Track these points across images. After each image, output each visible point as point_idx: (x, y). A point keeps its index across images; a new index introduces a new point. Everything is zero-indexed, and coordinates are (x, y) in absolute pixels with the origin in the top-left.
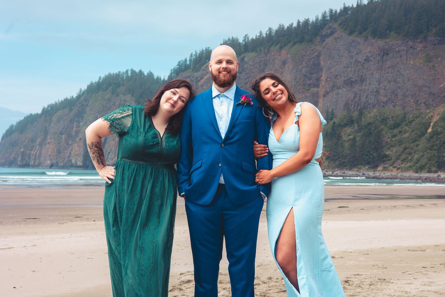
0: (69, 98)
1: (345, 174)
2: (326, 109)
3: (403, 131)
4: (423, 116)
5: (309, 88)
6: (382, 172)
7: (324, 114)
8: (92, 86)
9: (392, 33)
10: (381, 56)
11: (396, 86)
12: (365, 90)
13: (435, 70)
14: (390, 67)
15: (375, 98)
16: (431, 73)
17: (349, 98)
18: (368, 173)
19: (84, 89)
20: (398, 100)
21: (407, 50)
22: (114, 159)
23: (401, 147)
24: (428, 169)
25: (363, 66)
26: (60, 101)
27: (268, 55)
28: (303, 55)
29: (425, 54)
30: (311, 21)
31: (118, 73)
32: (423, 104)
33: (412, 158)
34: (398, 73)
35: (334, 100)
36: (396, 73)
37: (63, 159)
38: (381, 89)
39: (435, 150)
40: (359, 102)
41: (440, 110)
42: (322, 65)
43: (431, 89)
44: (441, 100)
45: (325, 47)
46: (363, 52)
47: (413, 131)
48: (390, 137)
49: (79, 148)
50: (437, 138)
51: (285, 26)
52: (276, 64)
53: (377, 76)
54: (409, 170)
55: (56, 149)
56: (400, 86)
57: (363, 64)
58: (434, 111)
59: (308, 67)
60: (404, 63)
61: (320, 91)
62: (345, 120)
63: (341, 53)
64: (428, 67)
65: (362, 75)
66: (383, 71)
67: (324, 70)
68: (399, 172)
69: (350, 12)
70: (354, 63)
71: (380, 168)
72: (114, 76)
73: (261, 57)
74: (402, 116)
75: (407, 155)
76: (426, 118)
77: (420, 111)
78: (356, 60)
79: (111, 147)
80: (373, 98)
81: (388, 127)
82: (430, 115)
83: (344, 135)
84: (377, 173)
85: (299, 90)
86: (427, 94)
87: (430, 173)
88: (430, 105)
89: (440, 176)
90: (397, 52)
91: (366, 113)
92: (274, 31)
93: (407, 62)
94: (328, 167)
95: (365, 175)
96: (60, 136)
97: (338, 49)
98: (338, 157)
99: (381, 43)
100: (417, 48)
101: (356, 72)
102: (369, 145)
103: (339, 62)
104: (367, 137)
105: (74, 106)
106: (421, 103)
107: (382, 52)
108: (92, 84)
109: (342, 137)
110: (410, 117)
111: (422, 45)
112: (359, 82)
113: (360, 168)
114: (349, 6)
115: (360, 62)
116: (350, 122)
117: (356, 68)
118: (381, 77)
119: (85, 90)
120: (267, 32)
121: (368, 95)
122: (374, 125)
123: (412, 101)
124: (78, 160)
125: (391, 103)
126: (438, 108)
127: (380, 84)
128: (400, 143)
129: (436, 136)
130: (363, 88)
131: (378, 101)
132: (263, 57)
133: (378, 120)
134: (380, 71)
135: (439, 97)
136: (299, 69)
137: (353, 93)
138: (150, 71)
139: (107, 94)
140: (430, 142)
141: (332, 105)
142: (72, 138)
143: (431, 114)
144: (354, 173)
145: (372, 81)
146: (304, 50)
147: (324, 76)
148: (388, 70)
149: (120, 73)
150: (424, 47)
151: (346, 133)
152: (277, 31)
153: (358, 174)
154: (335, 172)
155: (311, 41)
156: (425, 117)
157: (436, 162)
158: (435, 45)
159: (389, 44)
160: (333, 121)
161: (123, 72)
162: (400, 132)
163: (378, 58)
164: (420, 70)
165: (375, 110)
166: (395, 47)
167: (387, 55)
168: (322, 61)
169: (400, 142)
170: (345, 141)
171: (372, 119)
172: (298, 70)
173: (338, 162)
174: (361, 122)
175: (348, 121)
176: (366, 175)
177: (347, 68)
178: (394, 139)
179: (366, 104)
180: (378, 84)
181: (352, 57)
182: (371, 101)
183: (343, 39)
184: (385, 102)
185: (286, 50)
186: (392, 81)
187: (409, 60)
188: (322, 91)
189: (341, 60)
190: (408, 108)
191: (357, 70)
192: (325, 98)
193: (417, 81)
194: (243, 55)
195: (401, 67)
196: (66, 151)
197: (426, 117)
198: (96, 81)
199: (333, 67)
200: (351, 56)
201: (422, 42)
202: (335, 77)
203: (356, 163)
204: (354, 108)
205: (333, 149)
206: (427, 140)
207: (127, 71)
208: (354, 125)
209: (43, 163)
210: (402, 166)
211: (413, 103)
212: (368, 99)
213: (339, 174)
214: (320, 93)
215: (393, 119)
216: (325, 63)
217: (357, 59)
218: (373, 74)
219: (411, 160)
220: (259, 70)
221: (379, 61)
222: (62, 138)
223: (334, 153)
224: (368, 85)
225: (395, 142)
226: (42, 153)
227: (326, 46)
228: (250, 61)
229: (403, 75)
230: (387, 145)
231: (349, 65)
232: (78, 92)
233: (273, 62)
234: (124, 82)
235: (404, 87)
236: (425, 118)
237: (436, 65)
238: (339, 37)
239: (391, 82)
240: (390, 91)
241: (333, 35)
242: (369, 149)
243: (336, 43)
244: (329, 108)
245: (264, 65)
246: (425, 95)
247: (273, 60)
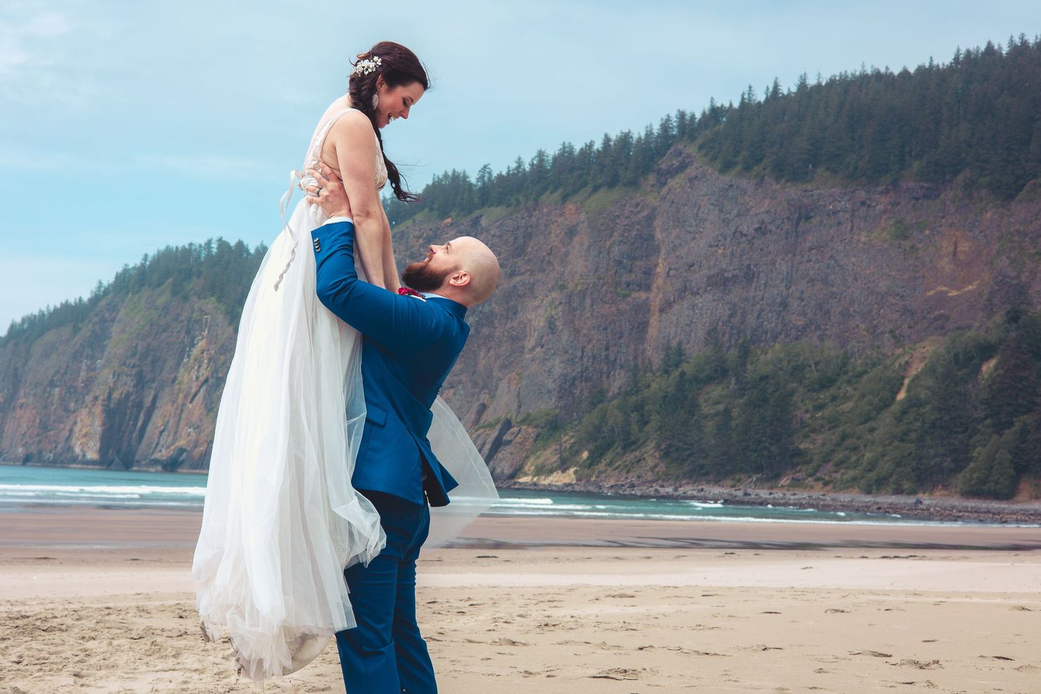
0: (72, 301)
1: (703, 493)
2: (664, 341)
3: (842, 395)
4: (888, 362)
5: (628, 292)
6: (788, 490)
7: (660, 352)
8: (127, 276)
9: (820, 170)
10: (794, 222)
11: (825, 292)
12: (757, 299)
13: (917, 258)
14: (813, 249)
15: (778, 318)
16: (907, 264)
17: (718, 318)
18: (757, 491)
19: (108, 281)
20: (829, 324)
21: (853, 210)
22: (172, 448)
23: (834, 433)
24: (894, 486)
25: (753, 244)
26: (52, 308)
27: (534, 213)
28: (616, 214)
29: (894, 220)
30: (635, 136)
31: (187, 246)
32: (887, 335)
33: (859, 460)
34: (833, 262)
35: (684, 320)
36: (829, 262)
37: (54, 445)
38: (793, 298)
39: (912, 443)
40: (742, 327)
41: (926, 349)
42: (658, 240)
43: (907, 300)
44: (928, 327)
45: (665, 198)
46: (752, 213)
47: (863, 396)
48: (811, 409)
49: (91, 418)
50: (918, 415)
51: (575, 147)
52: (552, 235)
53: (784, 268)
54: (852, 487)
55: (38, 421)
56: (837, 291)
57: (753, 238)
58: (913, 352)
59: (626, 243)
60: (845, 239)
61: (652, 299)
62: (708, 367)
63: (703, 213)
64: (900, 250)
65: (749, 265)
66: (798, 257)
67: (663, 251)
68: (828, 491)
69: (724, 119)
70: (731, 236)
71: (784, 481)
72: (179, 254)
73: (518, 217)
74: (839, 361)
75: (848, 451)
76: (895, 367)
77: (880, 350)
78: (736, 229)
79: (166, 419)
80: (774, 320)
81: (804, 388)
82: (903, 360)
83: (706, 401)
84: (777, 493)
85: (605, 296)
86: (897, 311)
87: (900, 496)
88: (903, 336)
89: (921, 503)
90: (831, 213)
91: (757, 353)
92: (550, 158)
93: (852, 238)
94: (666, 475)
95: (749, 497)
96: (48, 390)
97: (695, 203)
98: (688, 452)
99: (793, 191)
100: (877, 205)
101: (736, 258)
102: (760, 427)
103: (697, 233)
104: (757, 409)
105: (82, 321)
106: (883, 333)
107: (796, 212)
108: (126, 271)
109: (701, 406)
110: (858, 363)
111: (888, 198)
112: (743, 281)
113: (739, 480)
114: (722, 106)
115: (746, 235)
116: (720, 372)
117: (735, 248)
118: (792, 270)
119: (109, 286)
120: (533, 159)
121: (762, 310)
122: (772, 382)
123: (863, 326)
124: (89, 447)
125: (816, 330)
126: (922, 345)
127: (791, 286)
128: (832, 425)
129: (915, 408)
130: (752, 294)
131: (785, 326)
132: (523, 218)
133: (785, 368)
134: (790, 255)
135: (925, 320)
136: (605, 247)
137: (729, 306)
138: (262, 245)
139: (160, 295)
140: (901, 424)
141: (679, 332)
142: (77, 395)
143: (906, 358)
144: (725, 492)
145: (771, 279)
146: (619, 204)
147: (663, 265)
148: (808, 253)
149: (193, 247)
150: (891, 203)
151: (709, 398)
152: (555, 159)
153: (734, 492)
154: (681, 489)
155: (634, 184)
156: (891, 365)
157: (913, 471)
158: (917, 199)
159: (812, 195)
160: (680, 370)
161: (200, 246)
162: (834, 398)
163: (786, 226)
164: (883, 256)
165: (777, 347)
166: (825, 201)
167: (806, 220)
168: (658, 230)
169: (833, 423)
170: (706, 417)
171: (771, 367)
172: (602, 250)
173: (689, 465)
174: (745, 373)
175: (716, 371)
176: (753, 496)
177: (716, 248)
178: (820, 414)
179: (757, 331)
180: (787, 285)
181: (726, 222)
182: (769, 326)
183: (708, 180)
184: (800, 328)
185: (575, 203)
186: (818, 281)
187: (858, 232)
188: (655, 298)
189: (701, 230)
190: (853, 343)
191: (739, 251)
192: (664, 316)
193: (874, 281)
194: (476, 213)
195: (839, 248)
196: (62, 426)
197: (893, 363)
198: (136, 264)
199: (683, 244)
200: (724, 220)
201: (887, 192)
202: (687, 268)
203: (730, 467)
204: (730, 340)
205: (678, 435)
206: (895, 419)
207: (209, 243)
208: (728, 380)
209: (6, 453)
210: (836, 478)
211: (865, 333)
212: (761, 320)
213: (689, 493)
214: (653, 304)
215: (819, 367)
216: (664, 234)
217: (738, 227)
218: (773, 263)
219: (855, 464)
220: (512, 248)
221: (787, 233)
222: (54, 395)
223: (680, 445)
224: (762, 288)
225: (820, 421)
226: (6, 428)
227: (668, 197)
228: (492, 227)
229: (843, 268)
230: (804, 428)
231: (719, 241)
232: (94, 290)
233: (546, 230)
234: (202, 269)
235: (844, 294)
236: (892, 367)
237: (920, 246)
238: (699, 176)
239: (816, 282)
240: (813, 302)
241: (685, 171)
242: (759, 435)
243: (692, 189)
244: (673, 339)
245: (524, 237)
246: (892, 314)
247: (546, 227)
